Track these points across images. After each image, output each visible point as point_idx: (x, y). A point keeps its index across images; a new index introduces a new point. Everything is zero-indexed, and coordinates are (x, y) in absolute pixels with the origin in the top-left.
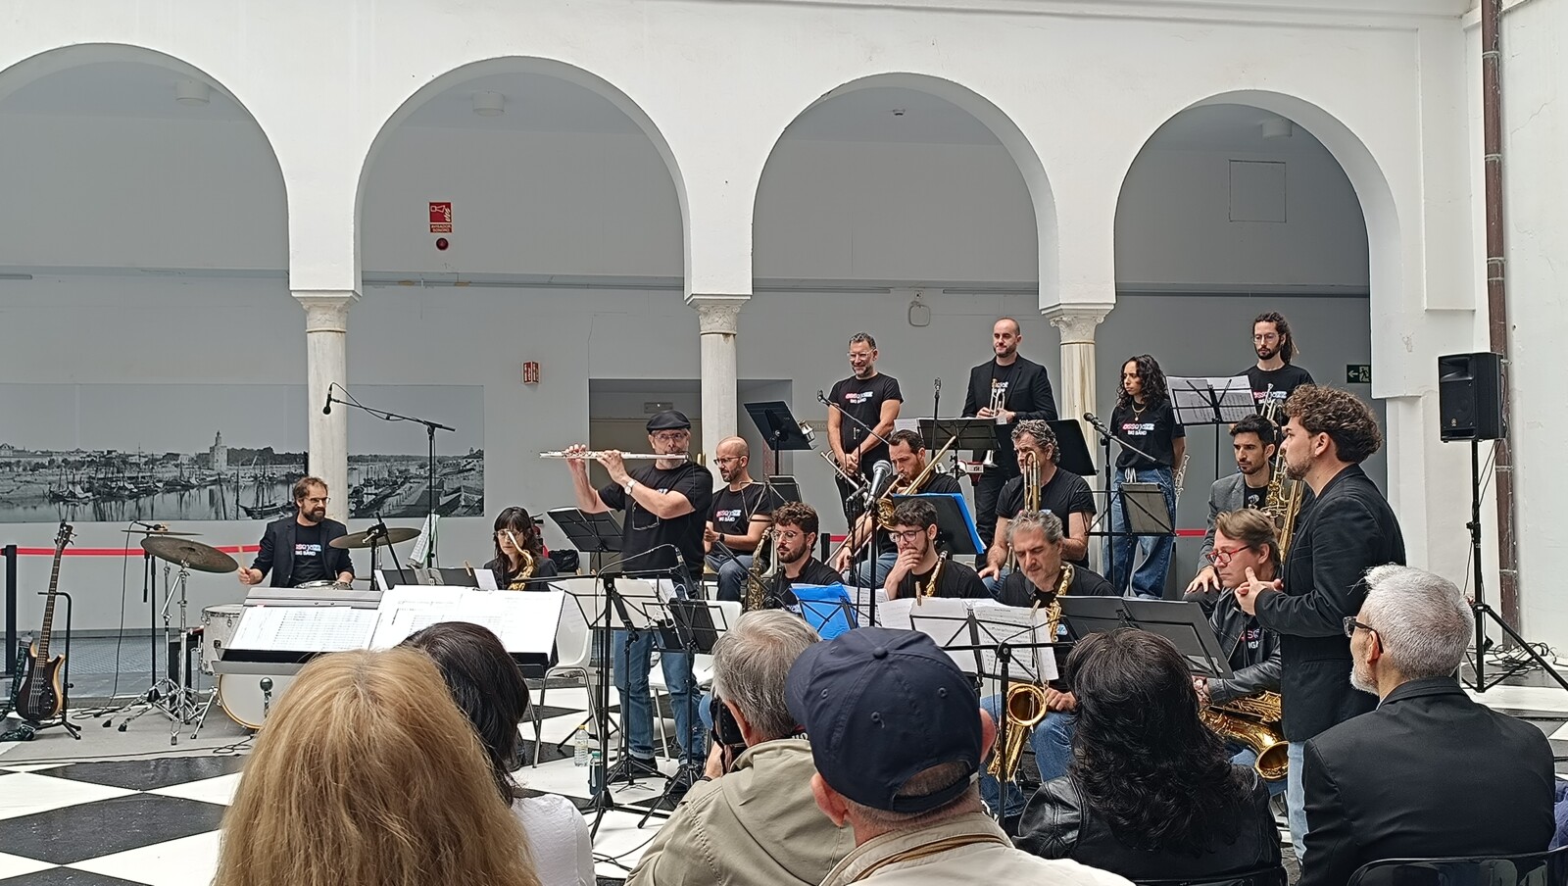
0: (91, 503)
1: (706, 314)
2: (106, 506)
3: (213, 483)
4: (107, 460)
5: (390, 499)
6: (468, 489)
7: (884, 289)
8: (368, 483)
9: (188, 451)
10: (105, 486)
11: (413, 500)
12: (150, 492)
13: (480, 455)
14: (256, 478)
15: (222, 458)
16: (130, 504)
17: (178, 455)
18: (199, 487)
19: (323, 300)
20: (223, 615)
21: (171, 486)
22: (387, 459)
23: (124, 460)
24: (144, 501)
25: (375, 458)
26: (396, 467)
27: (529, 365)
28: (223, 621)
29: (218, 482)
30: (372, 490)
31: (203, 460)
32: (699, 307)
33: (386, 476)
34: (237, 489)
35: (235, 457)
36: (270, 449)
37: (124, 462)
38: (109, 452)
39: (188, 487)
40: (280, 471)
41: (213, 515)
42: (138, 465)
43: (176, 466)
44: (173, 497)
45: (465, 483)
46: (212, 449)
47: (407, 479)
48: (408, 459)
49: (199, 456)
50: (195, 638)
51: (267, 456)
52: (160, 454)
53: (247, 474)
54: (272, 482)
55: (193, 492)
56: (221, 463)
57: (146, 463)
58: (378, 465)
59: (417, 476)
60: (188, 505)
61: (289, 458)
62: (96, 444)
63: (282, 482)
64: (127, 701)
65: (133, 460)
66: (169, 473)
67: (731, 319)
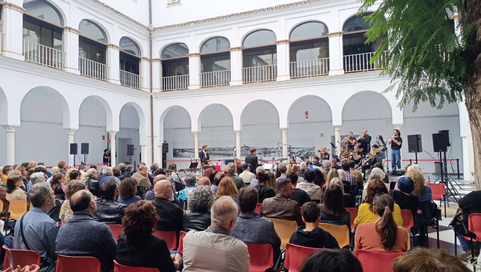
2: (265, 155)
4: (265, 149)
6: (313, 152)
8: (299, 151)
9: (275, 147)
10: (265, 152)
12: (270, 153)
13: (314, 147)
15: (279, 148)
16: (268, 154)
22: (301, 148)
24: (270, 154)
25: (300, 148)
26: (303, 149)
27: (321, 134)
29: (279, 151)
30: (299, 153)
31: (277, 148)
34: (282, 152)
39: (275, 152)
44: (274, 153)
47: (304, 151)
48: (304, 148)
52: (272, 148)
58: (300, 149)
59: (306, 151)
62: (264, 147)
65: (269, 149)
66: (273, 150)
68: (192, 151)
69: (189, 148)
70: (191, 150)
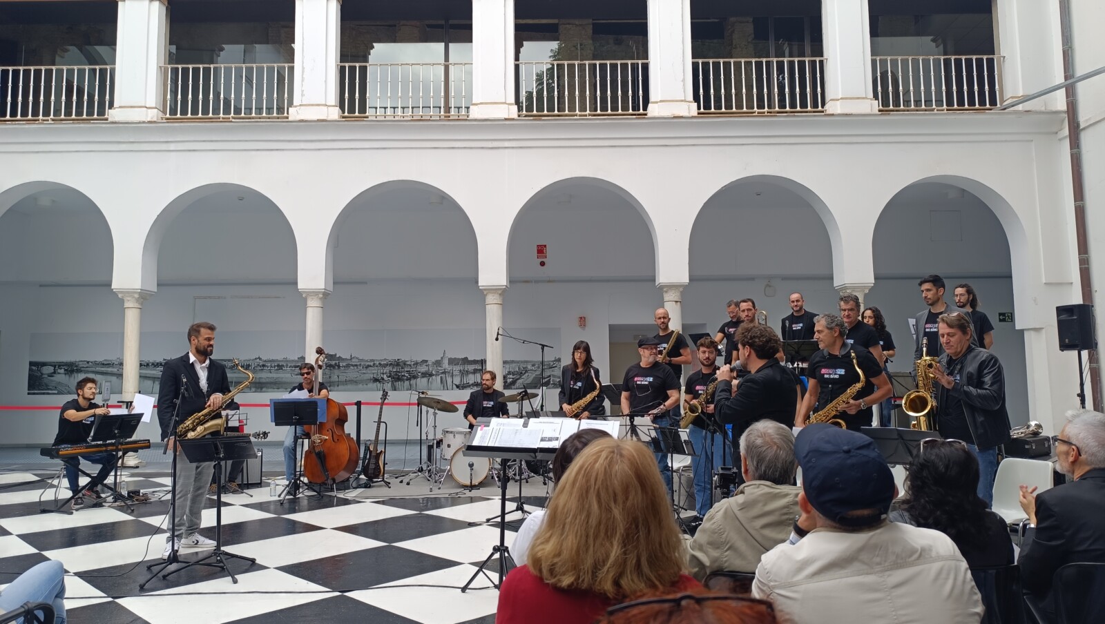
0: (390, 383)
1: (666, 292)
3: (442, 373)
4: (397, 363)
5: (519, 381)
6: (554, 376)
7: (752, 279)
9: (432, 358)
10: (396, 375)
11: (529, 381)
12: (415, 377)
13: (560, 361)
14: (460, 371)
15: (446, 362)
17: (427, 361)
18: (436, 375)
19: (493, 290)
20: (451, 432)
21: (425, 375)
22: (518, 362)
23: (405, 363)
25: (513, 362)
27: (581, 318)
28: (451, 435)
29: (444, 373)
30: (511, 376)
31: (438, 363)
32: (662, 289)
33: (517, 370)
34: (452, 376)
35: (452, 361)
36: (466, 358)
37: (405, 364)
38: (398, 360)
40: (471, 368)
41: (442, 388)
42: (410, 365)
43: (427, 366)
45: (553, 373)
46: (442, 358)
48: (527, 362)
49: (437, 361)
50: (439, 443)
51: (465, 361)
52: (420, 360)
53: (457, 369)
54: (468, 372)
55: (434, 377)
56: (446, 365)
57: (414, 365)
58: (514, 365)
59: (532, 370)
60: (431, 383)
61: (475, 362)
62: (393, 356)
63: (472, 373)
64: (409, 472)
65: (408, 363)
66: (423, 369)
67: (678, 294)
68: (110, 370)
69: (100, 359)
70: (108, 365)
